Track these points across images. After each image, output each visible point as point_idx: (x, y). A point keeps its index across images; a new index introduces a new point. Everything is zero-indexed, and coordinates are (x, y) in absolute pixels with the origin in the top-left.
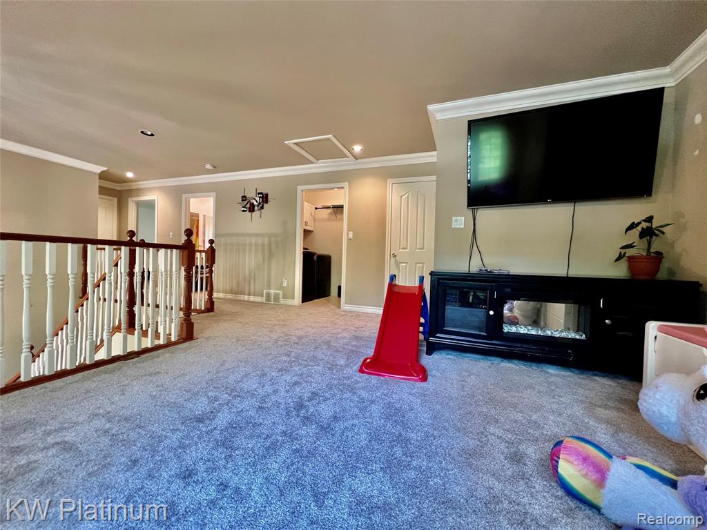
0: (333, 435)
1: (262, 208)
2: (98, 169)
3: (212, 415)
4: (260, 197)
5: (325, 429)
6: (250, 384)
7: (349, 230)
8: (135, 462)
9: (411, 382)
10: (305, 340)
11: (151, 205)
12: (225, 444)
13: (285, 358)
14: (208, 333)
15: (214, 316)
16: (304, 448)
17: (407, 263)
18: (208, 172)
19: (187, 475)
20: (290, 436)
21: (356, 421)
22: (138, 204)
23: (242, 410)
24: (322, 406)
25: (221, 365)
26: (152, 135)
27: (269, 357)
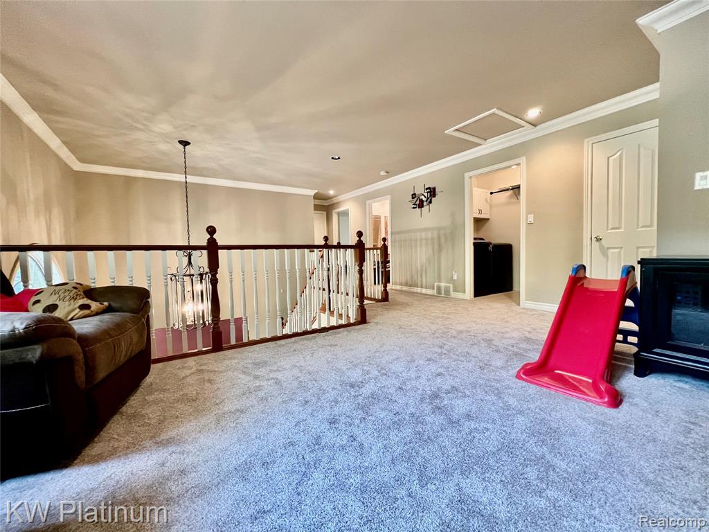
0: (459, 431)
1: (430, 202)
2: (312, 192)
3: (361, 385)
4: (428, 192)
5: (453, 423)
6: (398, 367)
7: (528, 213)
8: (306, 402)
9: (590, 404)
10: (464, 335)
11: (346, 213)
12: (363, 408)
13: (437, 349)
14: (378, 319)
15: (388, 305)
16: (426, 433)
17: (622, 248)
18: (384, 178)
19: (333, 422)
20: (417, 419)
21: (490, 426)
22: (339, 214)
23: (384, 387)
24: (459, 401)
25: (380, 347)
26: (339, 158)
27: (422, 346)
